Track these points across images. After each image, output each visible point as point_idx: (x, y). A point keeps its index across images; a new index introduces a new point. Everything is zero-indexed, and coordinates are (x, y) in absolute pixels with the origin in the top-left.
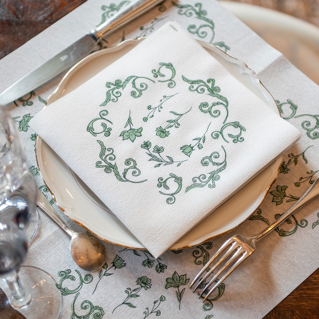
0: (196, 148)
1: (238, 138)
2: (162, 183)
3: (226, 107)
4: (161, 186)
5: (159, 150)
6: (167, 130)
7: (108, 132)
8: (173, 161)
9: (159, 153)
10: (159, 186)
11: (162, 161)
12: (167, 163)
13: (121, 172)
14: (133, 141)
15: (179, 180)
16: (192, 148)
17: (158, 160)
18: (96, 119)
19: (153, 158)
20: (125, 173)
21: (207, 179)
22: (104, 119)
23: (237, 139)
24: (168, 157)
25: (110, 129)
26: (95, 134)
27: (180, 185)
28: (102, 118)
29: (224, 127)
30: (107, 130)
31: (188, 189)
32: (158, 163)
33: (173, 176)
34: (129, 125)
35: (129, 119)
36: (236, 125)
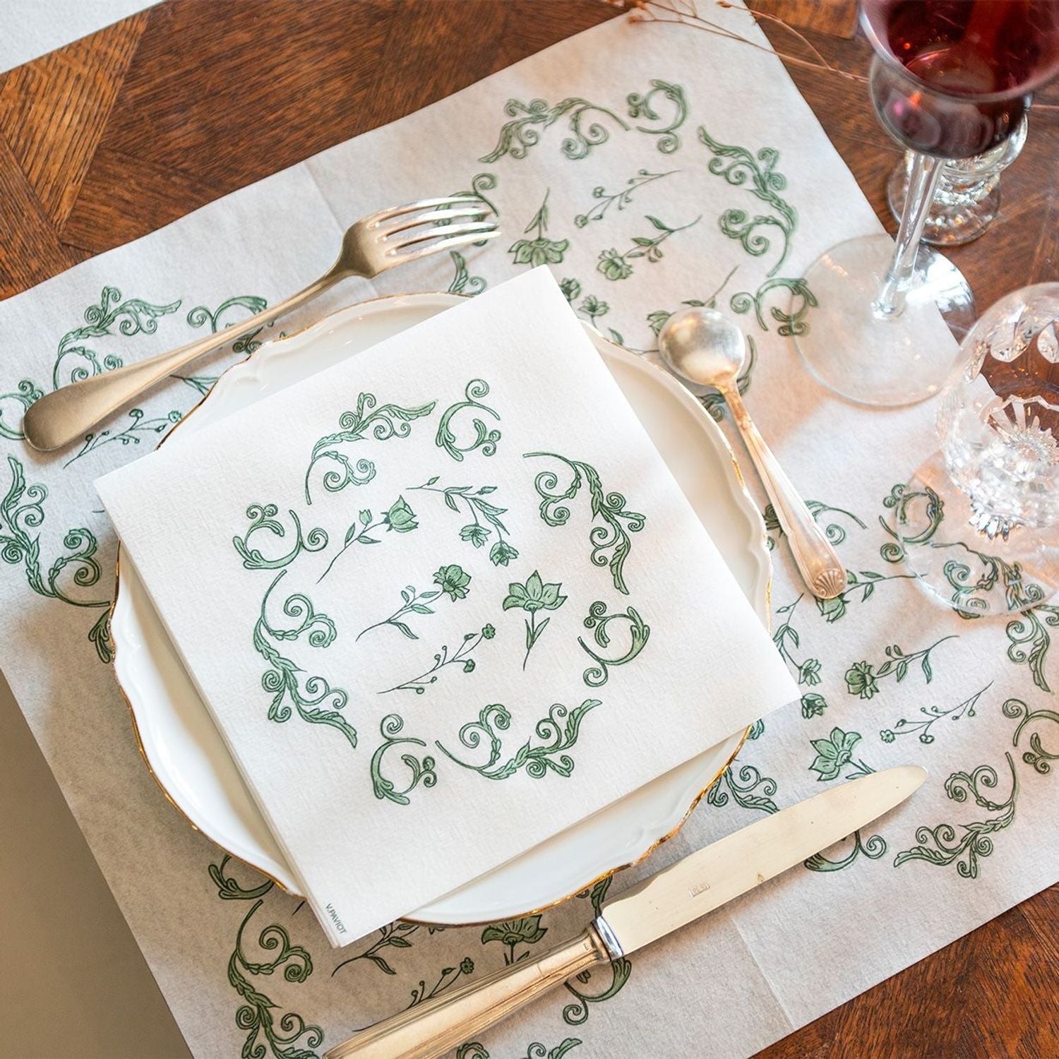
0: (378, 518)
1: (262, 520)
2: (487, 440)
3: (262, 621)
4: (492, 433)
5: (475, 533)
6: (439, 588)
7: (596, 616)
8: (447, 494)
9: (477, 525)
10: (496, 435)
11: (474, 499)
12: (461, 491)
13: (584, 493)
14: (534, 575)
15: (444, 440)
16: (387, 521)
17: (483, 506)
18: (620, 662)
19: (494, 514)
20: (575, 486)
21: (374, 425)
22: (598, 659)
23: (263, 517)
24: (456, 510)
25: (588, 623)
26: (632, 615)
27: (444, 424)
28: (603, 663)
29: (286, 560)
30: (598, 622)
31: (426, 410)
32: (484, 497)
33: (456, 454)
34: (536, 626)
35: (533, 642)
36: (252, 560)
